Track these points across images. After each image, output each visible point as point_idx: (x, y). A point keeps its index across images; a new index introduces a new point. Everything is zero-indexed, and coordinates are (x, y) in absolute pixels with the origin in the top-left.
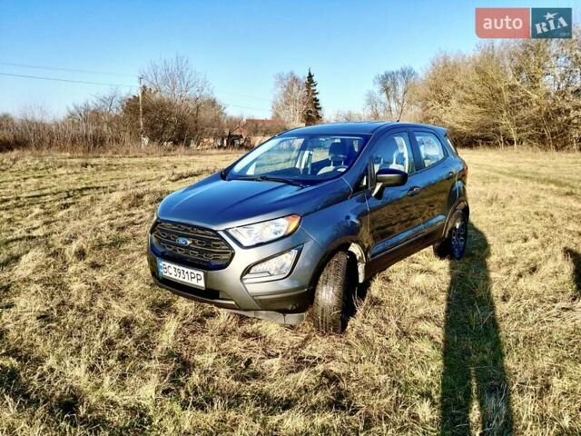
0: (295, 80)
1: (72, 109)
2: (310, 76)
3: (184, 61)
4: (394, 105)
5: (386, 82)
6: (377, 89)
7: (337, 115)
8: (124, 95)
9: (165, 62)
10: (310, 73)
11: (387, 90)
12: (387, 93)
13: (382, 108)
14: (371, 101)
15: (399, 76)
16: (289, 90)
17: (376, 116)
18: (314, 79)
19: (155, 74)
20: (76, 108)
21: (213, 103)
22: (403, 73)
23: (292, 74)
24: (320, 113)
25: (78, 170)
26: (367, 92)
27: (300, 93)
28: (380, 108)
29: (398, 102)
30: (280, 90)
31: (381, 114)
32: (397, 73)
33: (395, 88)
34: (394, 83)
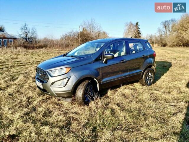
0: (132, 24)
1: (62, 36)
2: (137, 23)
3: (94, 20)
4: (168, 32)
5: (165, 24)
6: (162, 27)
7: (147, 36)
8: (75, 31)
9: (88, 21)
10: (137, 22)
11: (165, 27)
12: (166, 28)
13: (164, 33)
14: (159, 31)
15: (170, 22)
16: (129, 28)
17: (161, 36)
18: (138, 24)
19: (85, 24)
20: (63, 35)
21: (104, 33)
22: (172, 21)
23: (131, 22)
24: (140, 35)
25: (56, 54)
26: (158, 28)
27: (133, 29)
28: (163, 33)
29: (170, 31)
30: (126, 28)
31: (163, 35)
32: (169, 21)
33: (168, 26)
34: (168, 25)
